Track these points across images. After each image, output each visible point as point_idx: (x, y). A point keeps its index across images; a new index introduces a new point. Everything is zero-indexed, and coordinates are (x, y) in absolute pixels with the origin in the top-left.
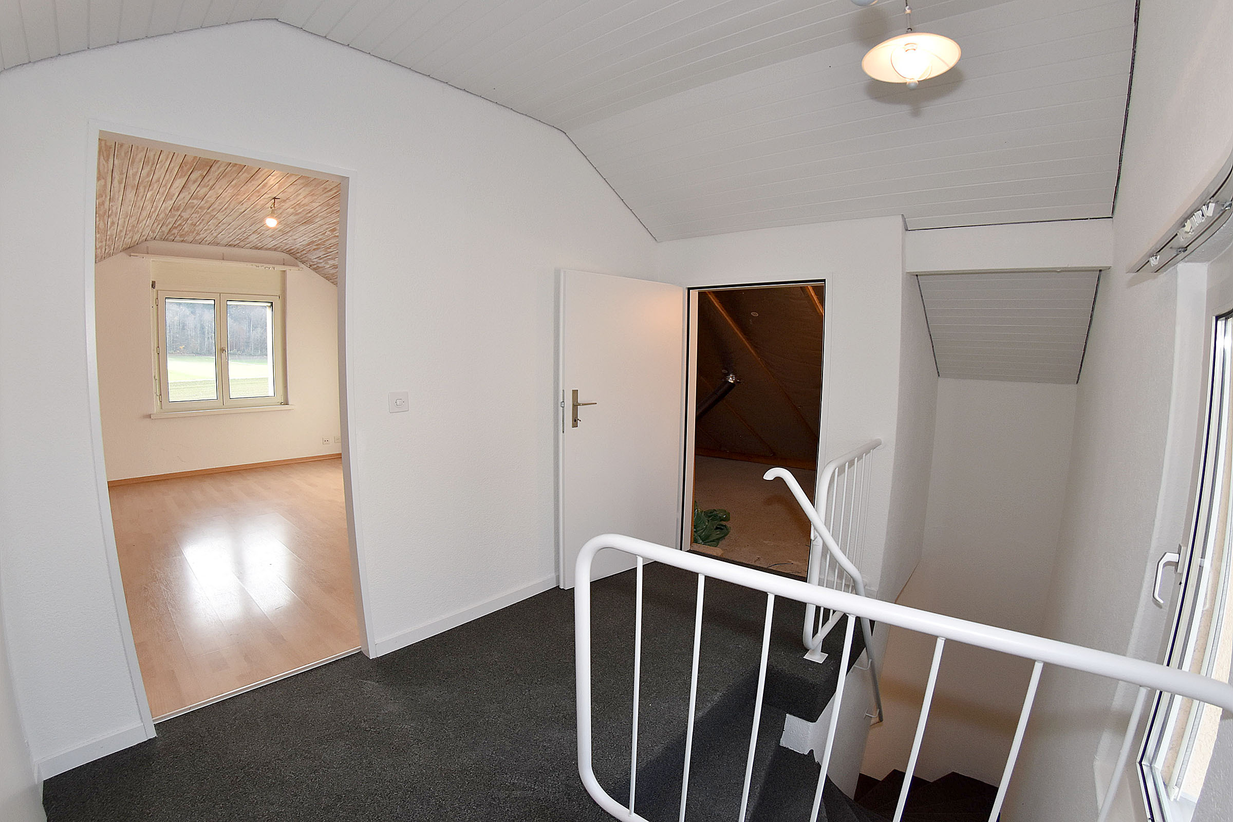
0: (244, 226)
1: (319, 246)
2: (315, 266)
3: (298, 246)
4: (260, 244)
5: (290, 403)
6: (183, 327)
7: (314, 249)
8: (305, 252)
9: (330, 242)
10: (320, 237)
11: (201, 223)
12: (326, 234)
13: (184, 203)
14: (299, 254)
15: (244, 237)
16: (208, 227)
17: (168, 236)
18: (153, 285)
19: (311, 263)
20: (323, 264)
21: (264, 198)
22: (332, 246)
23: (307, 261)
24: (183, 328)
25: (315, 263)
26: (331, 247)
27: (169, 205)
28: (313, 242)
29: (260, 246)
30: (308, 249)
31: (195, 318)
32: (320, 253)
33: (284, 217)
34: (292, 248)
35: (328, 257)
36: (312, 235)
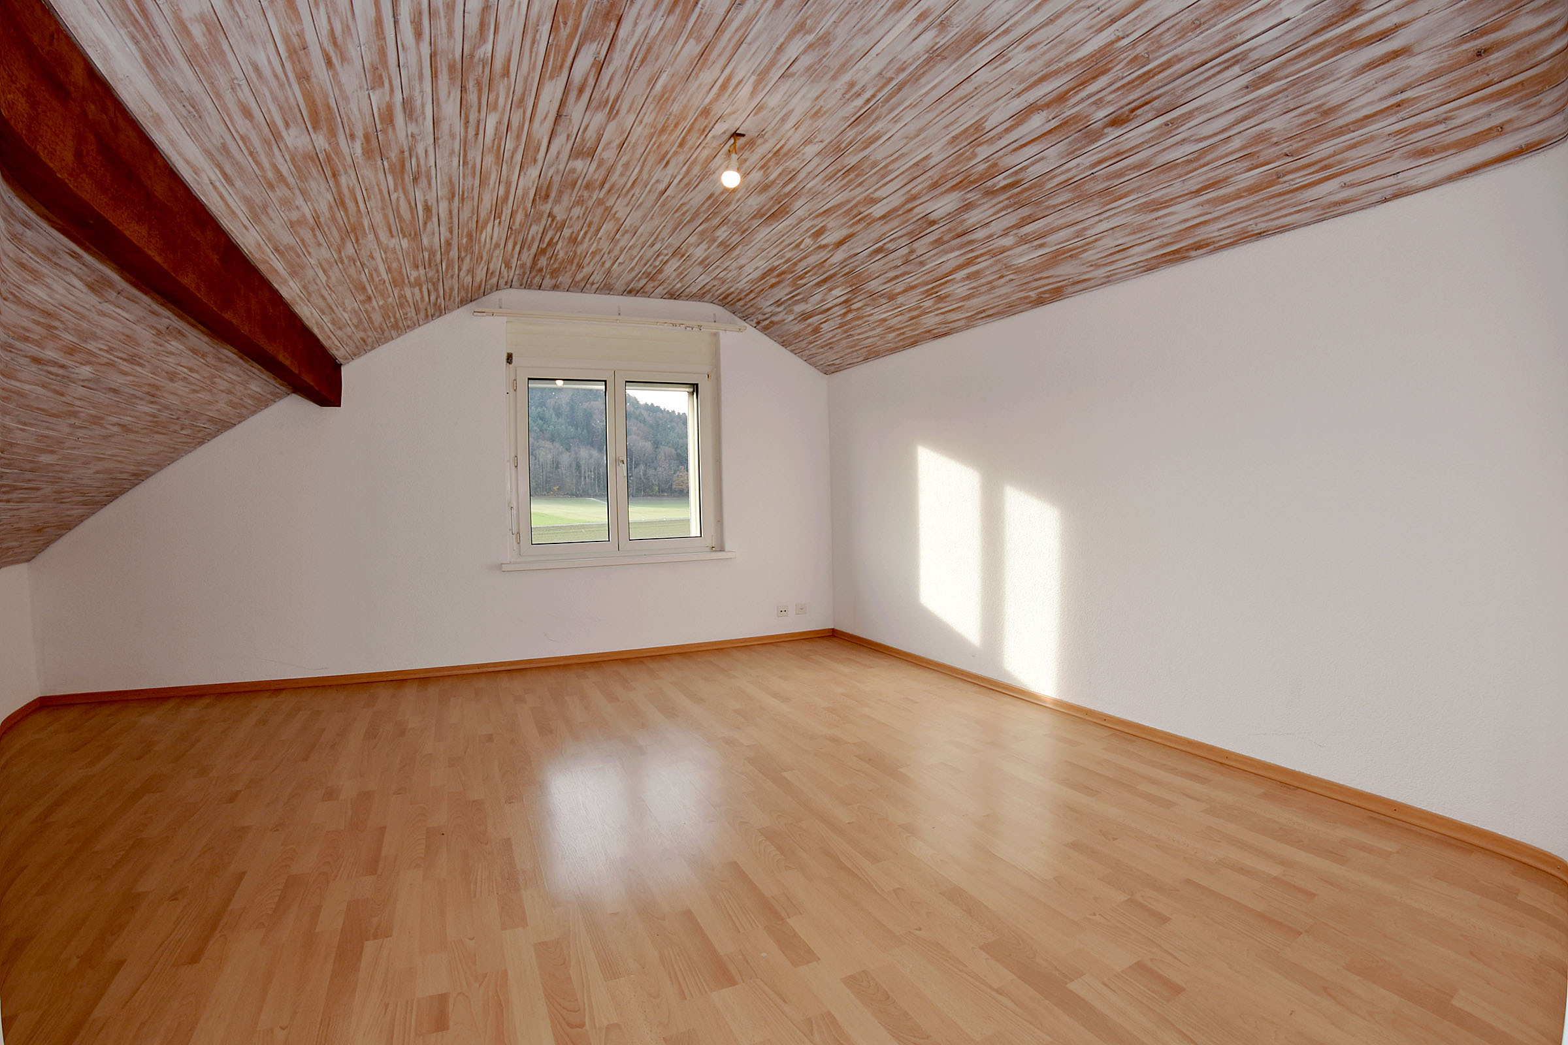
0: (660, 237)
1: (783, 276)
2: (767, 322)
3: (740, 285)
4: (679, 285)
5: (727, 548)
6: (557, 465)
7: (772, 286)
8: (752, 295)
9: (803, 264)
10: (789, 255)
11: (586, 233)
12: (802, 247)
13: (558, 171)
14: (741, 303)
15: (655, 267)
16: (598, 243)
17: (531, 275)
18: (510, 358)
19: (761, 317)
20: (781, 315)
21: (714, 137)
22: (809, 272)
23: (753, 314)
24: (557, 467)
25: (767, 316)
26: (806, 273)
27: (531, 183)
28: (772, 270)
29: (678, 290)
30: (760, 288)
31: (570, 456)
32: (781, 293)
33: (738, 200)
34: (732, 290)
35: (796, 298)
36: (775, 251)
